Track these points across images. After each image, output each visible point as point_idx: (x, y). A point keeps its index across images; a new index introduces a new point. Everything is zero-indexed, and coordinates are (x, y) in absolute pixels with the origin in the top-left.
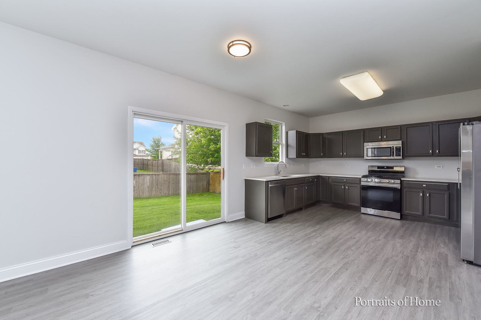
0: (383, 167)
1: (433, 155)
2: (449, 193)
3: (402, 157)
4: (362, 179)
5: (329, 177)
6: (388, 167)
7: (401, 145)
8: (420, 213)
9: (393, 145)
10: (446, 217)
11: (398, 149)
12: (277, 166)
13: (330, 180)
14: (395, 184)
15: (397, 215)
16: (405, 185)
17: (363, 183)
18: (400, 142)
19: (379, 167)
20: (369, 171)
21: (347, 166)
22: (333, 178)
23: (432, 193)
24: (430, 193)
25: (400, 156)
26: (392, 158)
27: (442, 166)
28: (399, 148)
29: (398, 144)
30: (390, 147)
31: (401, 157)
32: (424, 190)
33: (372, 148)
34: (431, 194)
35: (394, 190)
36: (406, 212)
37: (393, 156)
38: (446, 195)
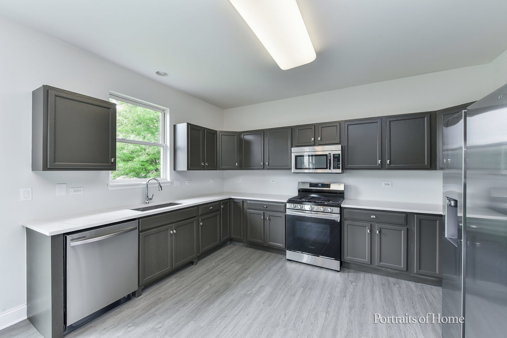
0: (316, 185)
1: (382, 167)
2: (407, 229)
3: (342, 169)
4: (288, 205)
5: (243, 201)
6: (324, 185)
7: (340, 152)
8: (367, 260)
9: (330, 152)
10: (403, 266)
11: (336, 157)
12: (145, 186)
13: (245, 206)
14: (333, 214)
15: (335, 264)
16: (346, 215)
17: (289, 212)
18: (339, 147)
19: (311, 184)
20: (299, 191)
21: (271, 182)
22: (248, 202)
23: (383, 228)
24: (380, 228)
25: (339, 168)
26: (327, 171)
27: (390, 183)
28: (338, 156)
29: (336, 149)
30: (326, 155)
31: (339, 171)
32: (373, 223)
33: (309, 156)
34: (383, 231)
35: (330, 223)
36: (347, 257)
37: (330, 169)
38: (403, 231)
